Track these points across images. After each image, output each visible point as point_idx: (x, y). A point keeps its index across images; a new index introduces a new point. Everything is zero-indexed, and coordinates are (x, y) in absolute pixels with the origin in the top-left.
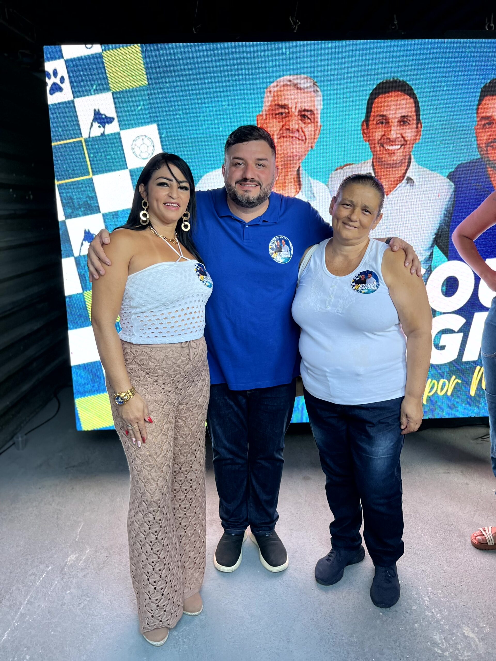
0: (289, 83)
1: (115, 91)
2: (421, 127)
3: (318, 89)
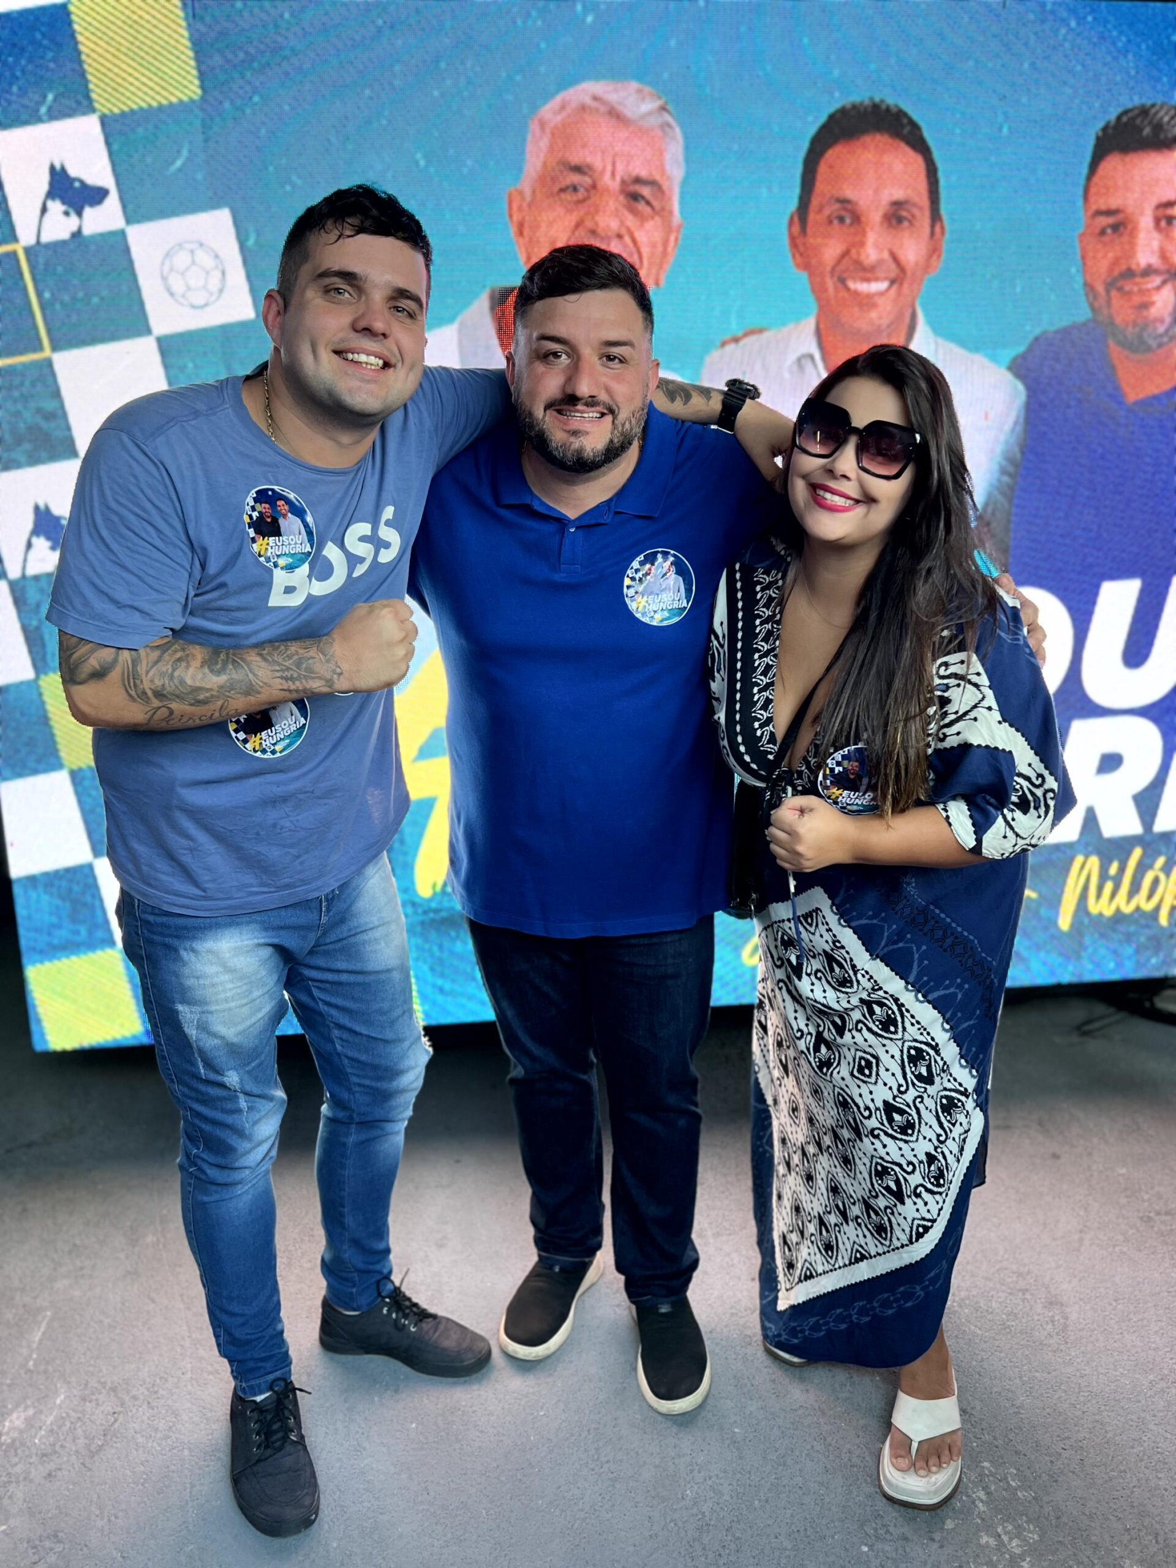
0: (594, 104)
1: (106, 111)
2: (943, 233)
3: (673, 123)
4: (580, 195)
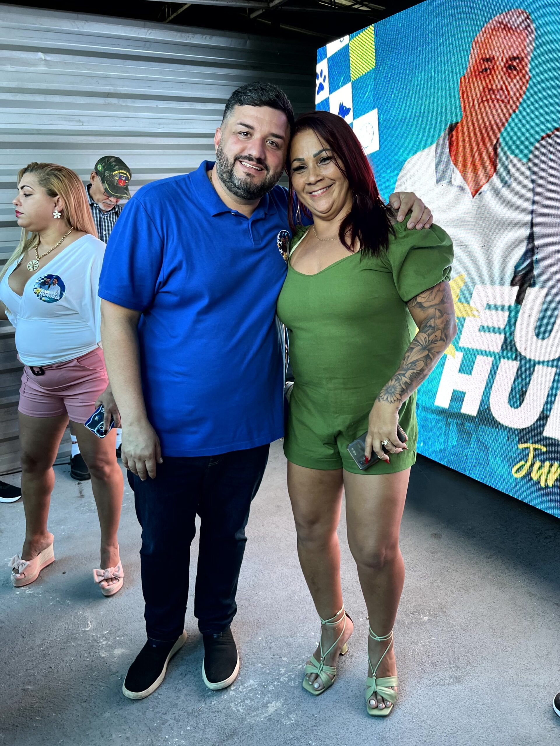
0: (498, 26)
1: (353, 80)
3: (532, 25)
4: (487, 73)
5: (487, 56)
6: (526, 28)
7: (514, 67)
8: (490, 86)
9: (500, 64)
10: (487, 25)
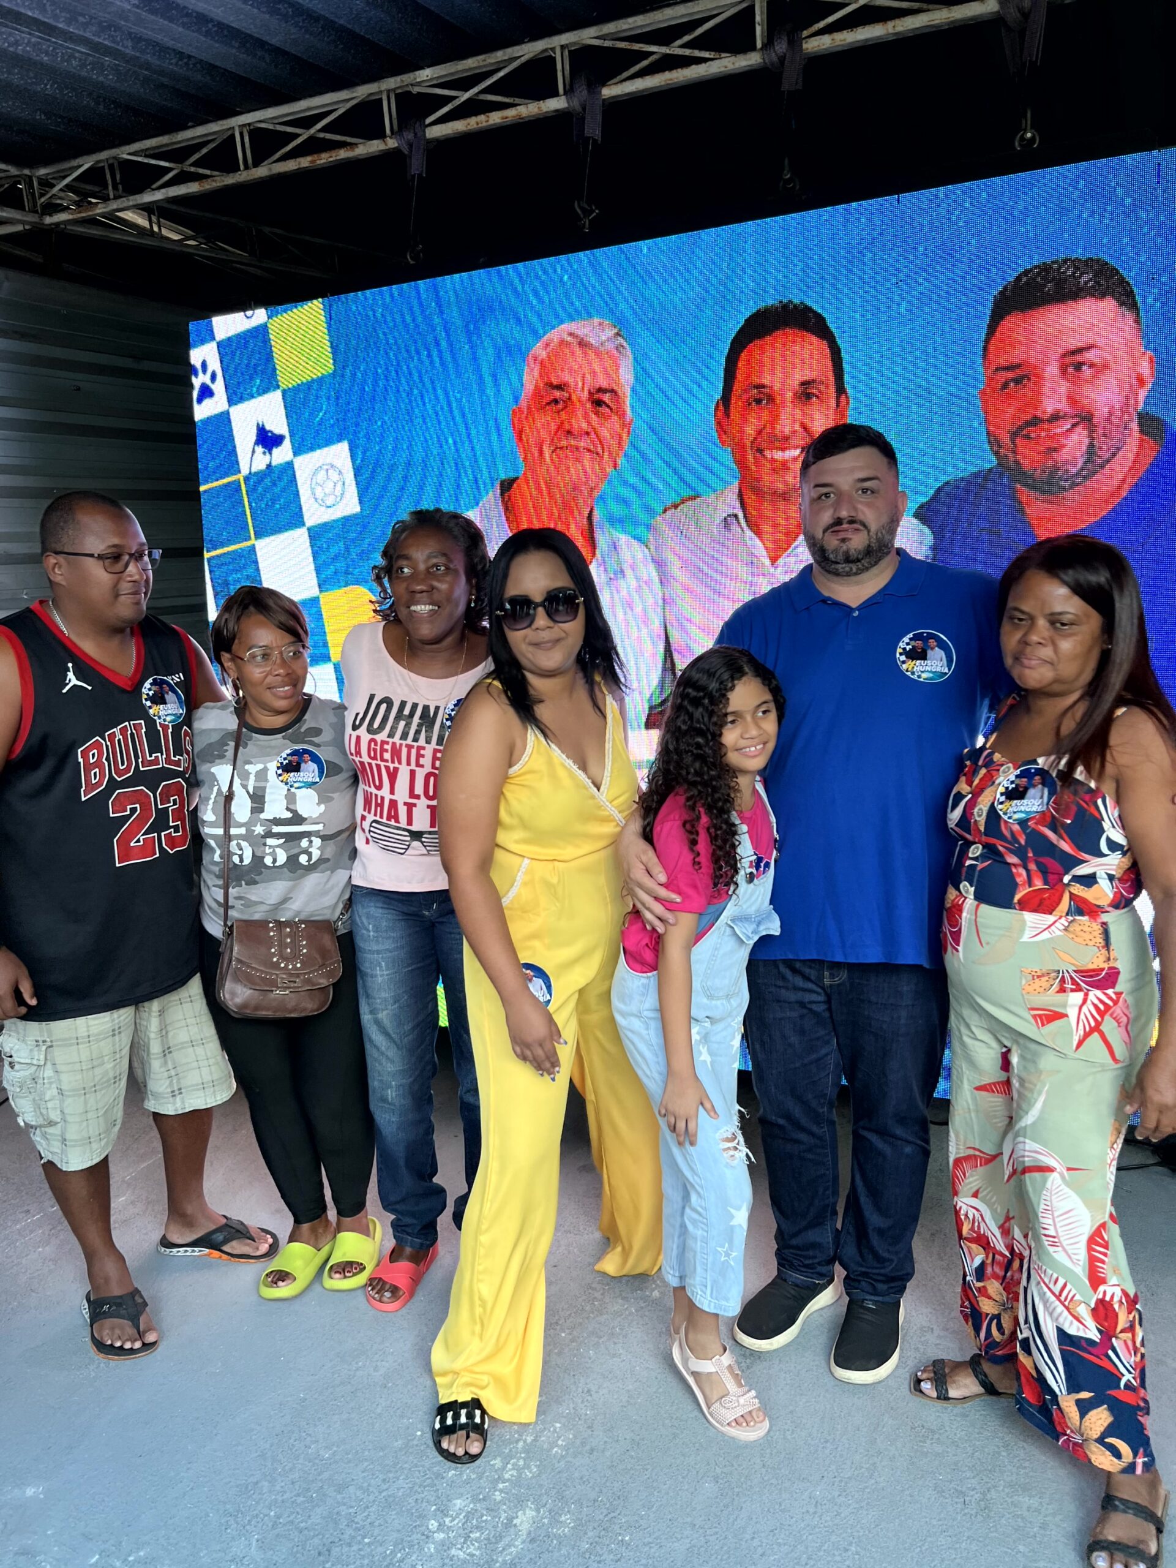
1: (285, 387)
3: (625, 344)
4: (560, 406)
5: (555, 381)
6: (617, 348)
7: (604, 403)
8: (567, 427)
9: (581, 395)
10: (550, 335)
